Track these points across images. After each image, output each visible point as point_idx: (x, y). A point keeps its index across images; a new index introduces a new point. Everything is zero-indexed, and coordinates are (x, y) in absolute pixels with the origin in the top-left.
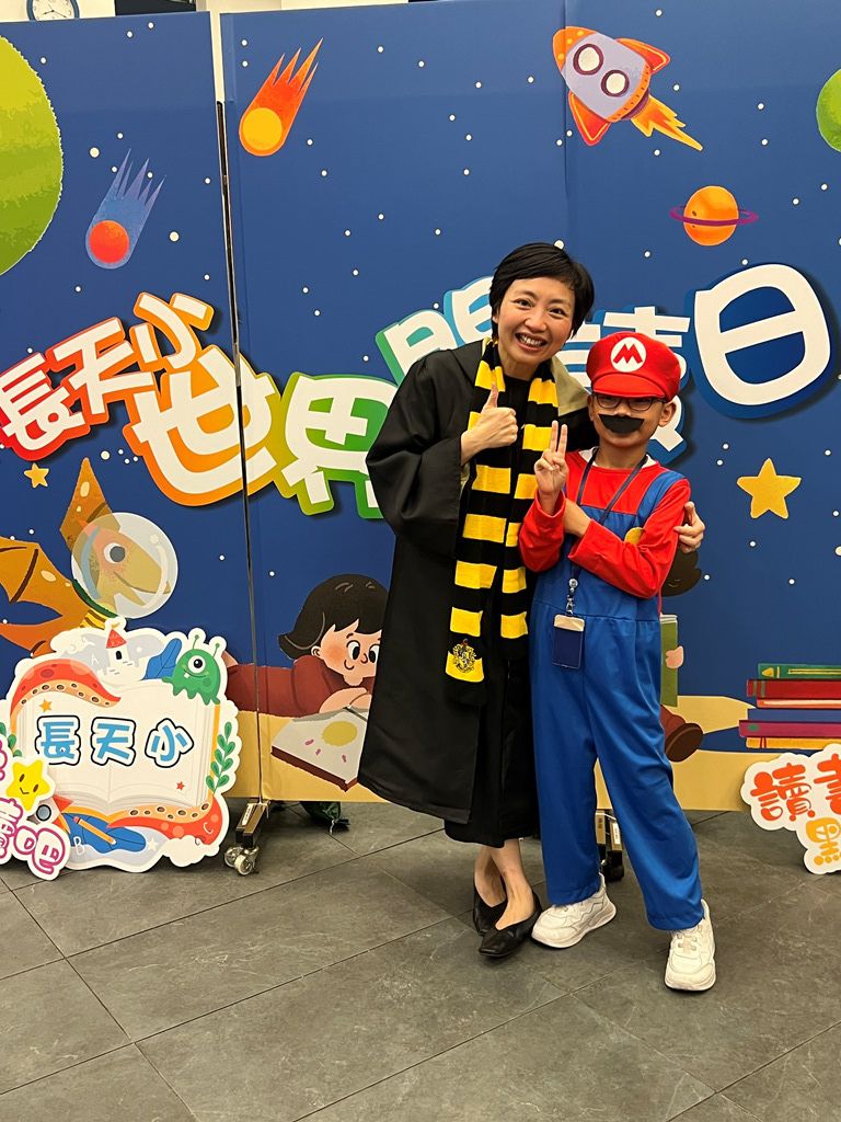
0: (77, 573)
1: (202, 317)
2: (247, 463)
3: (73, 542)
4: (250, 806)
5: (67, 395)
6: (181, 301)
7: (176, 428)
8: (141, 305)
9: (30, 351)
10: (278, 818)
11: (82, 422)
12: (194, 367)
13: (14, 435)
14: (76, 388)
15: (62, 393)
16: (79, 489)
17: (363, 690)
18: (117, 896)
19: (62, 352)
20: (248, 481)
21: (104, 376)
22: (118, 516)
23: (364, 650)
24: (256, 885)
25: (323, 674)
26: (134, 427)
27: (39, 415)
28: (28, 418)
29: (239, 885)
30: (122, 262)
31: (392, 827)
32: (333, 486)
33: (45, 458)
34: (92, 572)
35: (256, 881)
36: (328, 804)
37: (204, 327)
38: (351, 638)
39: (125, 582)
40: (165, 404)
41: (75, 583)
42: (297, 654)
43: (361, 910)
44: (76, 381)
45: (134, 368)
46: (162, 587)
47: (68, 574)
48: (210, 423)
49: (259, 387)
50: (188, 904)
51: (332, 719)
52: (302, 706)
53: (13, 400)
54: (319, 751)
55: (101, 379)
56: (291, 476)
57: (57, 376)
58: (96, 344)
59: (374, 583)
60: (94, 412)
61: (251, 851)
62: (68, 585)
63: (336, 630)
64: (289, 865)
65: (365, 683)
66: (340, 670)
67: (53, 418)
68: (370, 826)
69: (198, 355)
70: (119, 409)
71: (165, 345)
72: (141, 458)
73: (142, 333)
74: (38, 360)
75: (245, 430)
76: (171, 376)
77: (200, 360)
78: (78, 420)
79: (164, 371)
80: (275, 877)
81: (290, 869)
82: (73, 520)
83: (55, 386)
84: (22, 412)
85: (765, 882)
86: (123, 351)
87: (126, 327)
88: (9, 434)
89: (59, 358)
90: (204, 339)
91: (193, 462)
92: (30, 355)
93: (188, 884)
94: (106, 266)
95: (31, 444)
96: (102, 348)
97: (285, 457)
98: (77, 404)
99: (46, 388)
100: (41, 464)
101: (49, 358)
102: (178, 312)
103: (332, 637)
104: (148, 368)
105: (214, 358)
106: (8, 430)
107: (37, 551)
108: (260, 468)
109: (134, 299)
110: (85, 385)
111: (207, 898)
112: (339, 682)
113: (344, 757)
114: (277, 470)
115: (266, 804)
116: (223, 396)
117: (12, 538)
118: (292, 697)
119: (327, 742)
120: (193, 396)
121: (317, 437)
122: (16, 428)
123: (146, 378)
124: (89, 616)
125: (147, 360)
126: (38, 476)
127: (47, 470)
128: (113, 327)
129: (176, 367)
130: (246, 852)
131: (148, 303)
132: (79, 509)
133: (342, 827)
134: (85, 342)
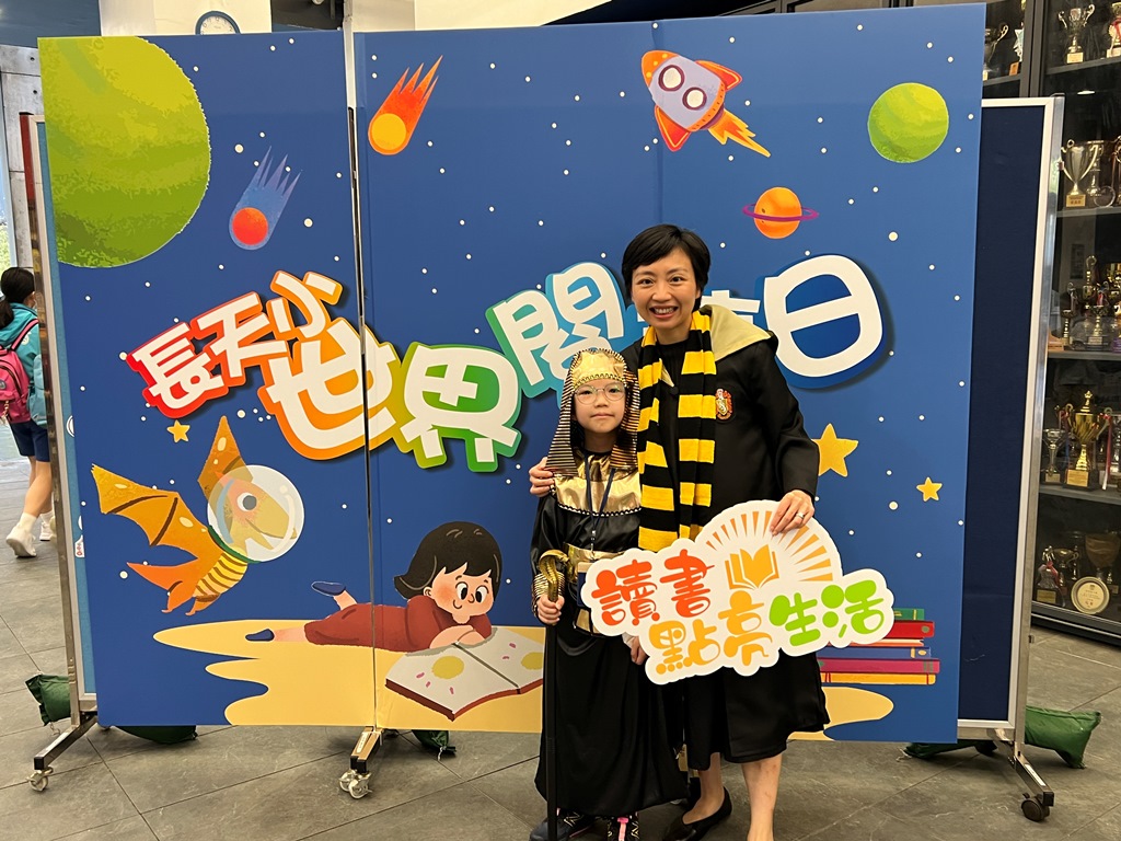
0: (212, 520)
1: (331, 293)
2: (370, 421)
3: (210, 492)
4: (365, 735)
5: (209, 360)
6: (313, 279)
7: (306, 391)
8: (277, 282)
9: (176, 320)
10: (391, 744)
11: (222, 384)
12: (324, 337)
13: (159, 396)
14: (217, 353)
15: (204, 358)
16: (216, 445)
17: (470, 628)
18: (239, 820)
19: (205, 322)
20: (370, 438)
21: (242, 344)
22: (251, 468)
23: (471, 591)
24: (369, 809)
25: (434, 613)
26: (268, 389)
27: (183, 377)
28: (173, 379)
29: (353, 808)
30: (261, 245)
31: (496, 754)
32: (446, 442)
33: (186, 416)
34: (226, 518)
35: (370, 805)
36: (438, 732)
37: (334, 302)
38: (460, 580)
39: (256, 528)
40: (296, 368)
41: (210, 529)
42: (410, 594)
43: (464, 832)
44: (217, 348)
45: (269, 337)
46: (289, 533)
47: (205, 521)
48: (337, 386)
49: (382, 355)
50: (304, 826)
51: (442, 654)
52: (412, 641)
53: (160, 364)
54: (429, 683)
55: (240, 346)
56: (409, 433)
57: (200, 343)
58: (236, 315)
59: (482, 530)
60: (232, 375)
61: (364, 776)
62: (204, 530)
63: (446, 573)
64: (400, 790)
65: (473, 621)
66: (449, 608)
67: (195, 380)
68: (475, 754)
69: (327, 327)
70: (255, 373)
71: (298, 317)
72: (273, 416)
73: (278, 307)
74: (183, 328)
75: (369, 392)
76: (303, 345)
77: (329, 331)
78: (218, 382)
79: (296, 340)
80: (388, 800)
81: (400, 793)
82: (210, 472)
83: (197, 352)
84: (167, 374)
85: (830, 805)
86: (260, 322)
87: (263, 300)
88: (155, 395)
89: (202, 327)
90: (332, 312)
91: (320, 420)
92: (176, 325)
93: (305, 807)
94: (246, 247)
95: (174, 403)
96: (242, 319)
97: (403, 416)
98: (217, 369)
99: (189, 354)
100: (183, 421)
101: (193, 326)
102: (310, 288)
103: (442, 579)
104: (282, 336)
105: (341, 330)
106: (154, 391)
107: (176, 499)
108: (381, 425)
109: (272, 277)
110: (225, 352)
111: (322, 821)
112: (447, 620)
113: (451, 689)
114: (396, 428)
115: (379, 733)
116: (349, 363)
117: (155, 487)
118: (405, 632)
119: (436, 675)
120: (322, 362)
121: (432, 399)
122: (162, 388)
123: (280, 346)
124: (222, 558)
125: (281, 331)
126: (180, 432)
127: (188, 427)
128: (252, 300)
129: (307, 336)
130: (360, 777)
131: (284, 280)
132: (216, 462)
133: (450, 753)
134: (226, 314)
